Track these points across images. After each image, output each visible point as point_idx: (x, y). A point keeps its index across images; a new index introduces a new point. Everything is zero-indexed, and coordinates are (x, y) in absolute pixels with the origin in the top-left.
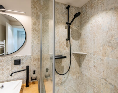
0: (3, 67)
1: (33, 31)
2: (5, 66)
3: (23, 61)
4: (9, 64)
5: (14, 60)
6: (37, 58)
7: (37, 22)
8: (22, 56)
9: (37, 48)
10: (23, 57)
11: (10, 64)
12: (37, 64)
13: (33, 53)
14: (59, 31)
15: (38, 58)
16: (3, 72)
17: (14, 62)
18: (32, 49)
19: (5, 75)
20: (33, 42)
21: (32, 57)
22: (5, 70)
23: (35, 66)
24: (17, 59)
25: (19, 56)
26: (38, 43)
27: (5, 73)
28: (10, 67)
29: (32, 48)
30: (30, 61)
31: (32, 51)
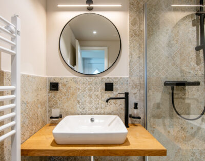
0: (91, 93)
1: (131, 36)
2: (93, 91)
3: (117, 86)
4: (98, 88)
5: (104, 84)
6: (138, 83)
7: (138, 19)
8: (115, 78)
9: (138, 65)
10: (117, 80)
11: (100, 88)
12: (138, 94)
13: (131, 74)
14: (178, 32)
15: (140, 84)
16: (92, 99)
17: (104, 86)
18: (130, 68)
19: (93, 104)
20: (131, 55)
21: (129, 80)
22: (93, 97)
23: (135, 97)
24: (108, 81)
25: (111, 78)
26: (139, 57)
27: (93, 101)
28: (98, 93)
29: (129, 64)
30: (127, 87)
31: (130, 71)
